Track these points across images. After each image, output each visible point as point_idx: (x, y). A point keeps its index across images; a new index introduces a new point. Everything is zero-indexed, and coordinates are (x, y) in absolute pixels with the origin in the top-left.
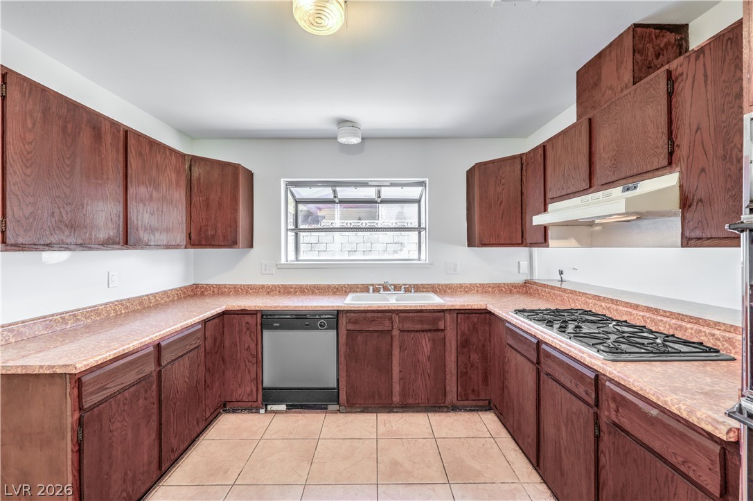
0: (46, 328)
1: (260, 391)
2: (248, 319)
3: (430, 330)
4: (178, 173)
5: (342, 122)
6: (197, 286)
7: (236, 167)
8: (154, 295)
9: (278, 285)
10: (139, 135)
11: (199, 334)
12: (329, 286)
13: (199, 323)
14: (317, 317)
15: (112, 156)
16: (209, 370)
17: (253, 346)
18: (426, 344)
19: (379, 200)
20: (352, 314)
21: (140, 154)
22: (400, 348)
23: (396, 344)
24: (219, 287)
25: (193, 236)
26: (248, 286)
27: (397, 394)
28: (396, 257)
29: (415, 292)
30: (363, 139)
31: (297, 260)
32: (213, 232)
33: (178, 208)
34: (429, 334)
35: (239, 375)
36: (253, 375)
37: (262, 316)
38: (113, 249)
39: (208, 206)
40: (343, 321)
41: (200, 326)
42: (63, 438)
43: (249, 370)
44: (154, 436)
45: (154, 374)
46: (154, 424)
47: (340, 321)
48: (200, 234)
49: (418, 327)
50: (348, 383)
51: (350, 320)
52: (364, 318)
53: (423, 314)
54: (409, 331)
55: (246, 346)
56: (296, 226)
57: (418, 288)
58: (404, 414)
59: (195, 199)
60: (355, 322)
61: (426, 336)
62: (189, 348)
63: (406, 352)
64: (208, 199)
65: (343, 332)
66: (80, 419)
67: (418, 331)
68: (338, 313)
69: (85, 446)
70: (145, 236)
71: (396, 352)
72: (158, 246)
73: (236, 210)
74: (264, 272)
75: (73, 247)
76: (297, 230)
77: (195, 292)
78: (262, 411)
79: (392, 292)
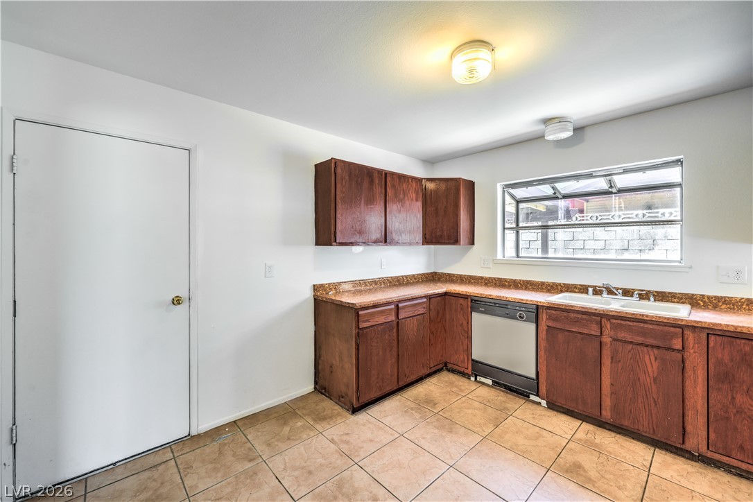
0: (354, 287)
1: (470, 360)
2: (461, 301)
3: (658, 347)
4: (417, 193)
5: (547, 121)
6: (435, 273)
7: (457, 181)
8: (406, 277)
9: (494, 278)
10: (393, 174)
11: (425, 305)
12: (543, 283)
13: (425, 297)
14: (517, 308)
15: (378, 190)
16: (432, 333)
17: (465, 323)
18: (651, 362)
19: (614, 190)
20: (553, 311)
21: (393, 186)
22: (612, 358)
23: (607, 353)
24: (450, 275)
25: (427, 236)
26: (471, 277)
27: (608, 408)
28: (644, 256)
29: (655, 300)
30: (575, 130)
31: (518, 256)
32: (440, 233)
33: (417, 217)
34: (656, 351)
35: (456, 345)
36: (465, 347)
37: (472, 300)
38: (379, 245)
39: (437, 214)
40: (543, 317)
41: (425, 300)
42: (352, 340)
43: (462, 342)
44: (394, 360)
45: (395, 323)
46: (395, 354)
47: (540, 316)
48: (431, 235)
49: (640, 339)
50: (547, 378)
51: (550, 316)
52: (566, 318)
53: (646, 326)
54: (625, 342)
55: (460, 323)
56: (517, 225)
57: (662, 297)
58: (618, 435)
59: (429, 209)
60: (556, 319)
61: (651, 353)
62: (417, 313)
63: (620, 365)
64: (437, 209)
65: (543, 327)
66: (358, 332)
67: (638, 344)
68: (538, 308)
69: (360, 348)
70: (396, 237)
71: (607, 362)
72: (404, 244)
73: (457, 215)
74: (483, 266)
75: (361, 244)
76: (517, 229)
77: (433, 278)
78: (473, 379)
79: (620, 297)
